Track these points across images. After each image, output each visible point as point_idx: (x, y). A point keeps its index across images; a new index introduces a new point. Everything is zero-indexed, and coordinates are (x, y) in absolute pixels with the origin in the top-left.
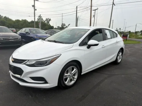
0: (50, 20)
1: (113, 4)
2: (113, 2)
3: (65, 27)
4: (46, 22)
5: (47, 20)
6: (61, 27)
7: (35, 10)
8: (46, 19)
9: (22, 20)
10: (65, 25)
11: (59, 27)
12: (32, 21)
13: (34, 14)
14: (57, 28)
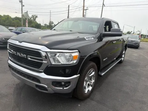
0: (37, 17)
1: (103, 4)
2: (103, 3)
3: (53, 25)
4: (32, 19)
5: (34, 17)
6: (48, 25)
7: (23, 6)
8: (32, 16)
9: (4, 16)
10: (53, 23)
11: (47, 25)
12: (16, 17)
13: (22, 10)
14: (44, 25)
